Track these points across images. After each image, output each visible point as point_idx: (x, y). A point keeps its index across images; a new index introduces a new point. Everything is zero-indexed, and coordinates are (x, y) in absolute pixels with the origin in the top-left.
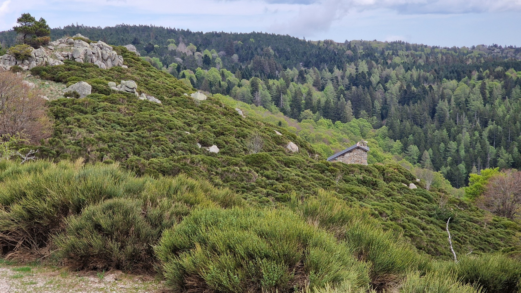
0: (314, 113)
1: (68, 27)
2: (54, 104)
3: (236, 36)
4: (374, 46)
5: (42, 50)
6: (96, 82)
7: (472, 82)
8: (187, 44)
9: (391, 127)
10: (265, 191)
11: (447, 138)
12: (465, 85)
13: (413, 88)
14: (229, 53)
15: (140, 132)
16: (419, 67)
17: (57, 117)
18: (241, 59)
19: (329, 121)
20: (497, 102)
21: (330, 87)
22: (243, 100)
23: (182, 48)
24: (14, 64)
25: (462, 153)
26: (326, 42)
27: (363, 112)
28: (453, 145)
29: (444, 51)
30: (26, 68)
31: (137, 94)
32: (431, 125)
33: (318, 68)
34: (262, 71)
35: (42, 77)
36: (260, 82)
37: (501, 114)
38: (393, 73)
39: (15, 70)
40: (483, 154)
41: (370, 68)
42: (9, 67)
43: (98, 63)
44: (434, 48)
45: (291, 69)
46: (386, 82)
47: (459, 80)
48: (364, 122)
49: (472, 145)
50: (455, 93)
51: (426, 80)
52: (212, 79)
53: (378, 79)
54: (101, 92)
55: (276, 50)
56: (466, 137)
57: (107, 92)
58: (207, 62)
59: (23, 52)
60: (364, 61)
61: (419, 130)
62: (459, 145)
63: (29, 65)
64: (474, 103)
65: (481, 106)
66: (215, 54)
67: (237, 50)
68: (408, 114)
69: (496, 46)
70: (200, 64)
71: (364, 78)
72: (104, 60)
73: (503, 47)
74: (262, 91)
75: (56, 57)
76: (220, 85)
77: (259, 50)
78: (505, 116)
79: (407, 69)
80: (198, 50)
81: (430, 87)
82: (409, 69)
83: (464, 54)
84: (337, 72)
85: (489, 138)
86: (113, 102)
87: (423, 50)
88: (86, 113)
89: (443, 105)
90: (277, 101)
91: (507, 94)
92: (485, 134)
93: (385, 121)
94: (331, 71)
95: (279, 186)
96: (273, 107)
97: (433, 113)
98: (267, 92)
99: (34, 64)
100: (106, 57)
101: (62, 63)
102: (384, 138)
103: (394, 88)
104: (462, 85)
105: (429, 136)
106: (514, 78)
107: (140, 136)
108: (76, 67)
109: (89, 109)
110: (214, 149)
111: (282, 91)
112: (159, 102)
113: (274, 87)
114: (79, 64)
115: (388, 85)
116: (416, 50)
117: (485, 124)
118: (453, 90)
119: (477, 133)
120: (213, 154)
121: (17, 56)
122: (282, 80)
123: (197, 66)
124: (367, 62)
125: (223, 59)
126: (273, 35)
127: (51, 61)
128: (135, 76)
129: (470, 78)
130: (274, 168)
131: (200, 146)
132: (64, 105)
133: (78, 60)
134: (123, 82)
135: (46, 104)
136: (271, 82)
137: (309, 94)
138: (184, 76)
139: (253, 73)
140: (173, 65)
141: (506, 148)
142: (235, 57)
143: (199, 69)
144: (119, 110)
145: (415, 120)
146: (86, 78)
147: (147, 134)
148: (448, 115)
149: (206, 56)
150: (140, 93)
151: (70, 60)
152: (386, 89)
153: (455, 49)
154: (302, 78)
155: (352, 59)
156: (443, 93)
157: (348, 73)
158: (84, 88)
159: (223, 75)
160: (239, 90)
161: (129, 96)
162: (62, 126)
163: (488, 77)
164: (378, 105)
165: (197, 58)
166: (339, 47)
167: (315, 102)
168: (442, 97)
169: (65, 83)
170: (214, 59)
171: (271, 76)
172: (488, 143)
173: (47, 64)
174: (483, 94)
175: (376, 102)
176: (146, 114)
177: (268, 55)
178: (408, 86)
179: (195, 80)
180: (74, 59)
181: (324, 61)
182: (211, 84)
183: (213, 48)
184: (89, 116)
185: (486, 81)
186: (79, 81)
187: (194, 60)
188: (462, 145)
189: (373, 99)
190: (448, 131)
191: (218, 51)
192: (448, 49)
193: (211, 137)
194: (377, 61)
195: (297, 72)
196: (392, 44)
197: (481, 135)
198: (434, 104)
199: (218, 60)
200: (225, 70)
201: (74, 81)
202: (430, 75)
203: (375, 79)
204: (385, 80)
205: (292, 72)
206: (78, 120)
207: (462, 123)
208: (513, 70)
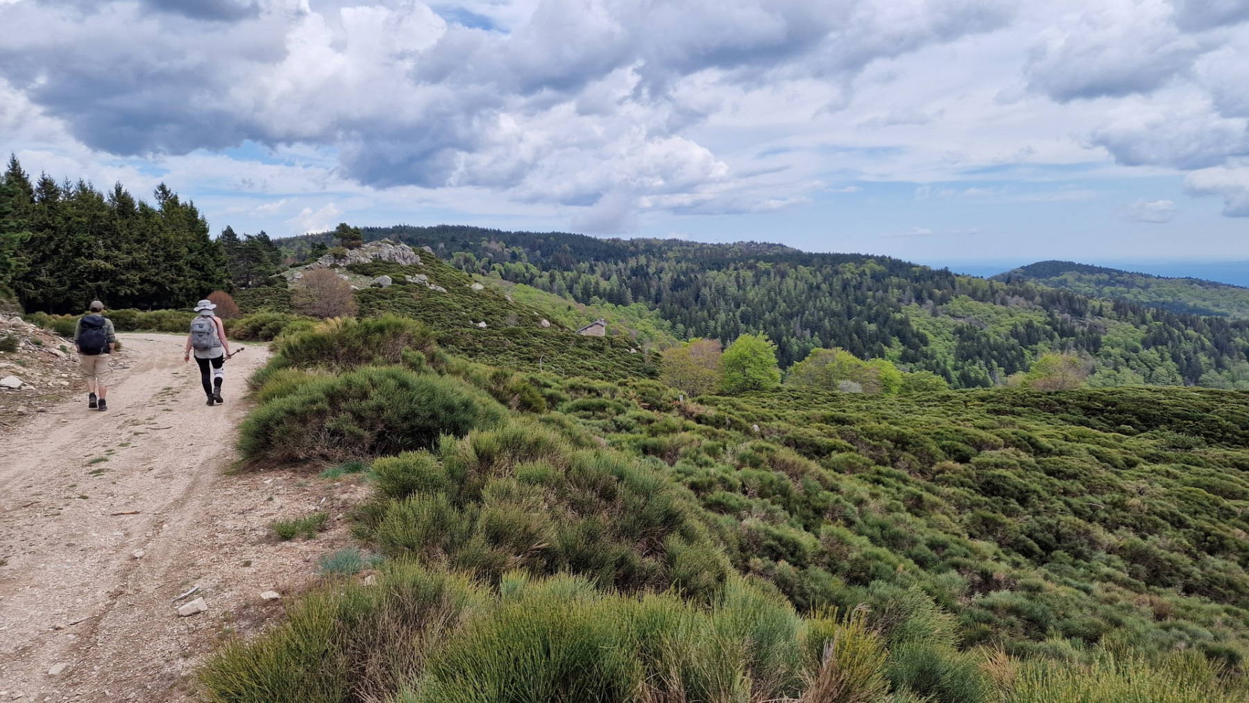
0: (601, 298)
1: (396, 227)
2: (362, 292)
3: (539, 235)
4: (654, 242)
5: (356, 251)
6: (397, 276)
7: (729, 272)
8: (497, 242)
9: (663, 309)
10: (513, 353)
11: (707, 318)
12: (724, 275)
13: (682, 277)
14: (533, 249)
15: (426, 313)
16: (688, 260)
17: (363, 302)
18: (543, 255)
19: (613, 305)
20: (748, 289)
21: (614, 277)
22: (544, 289)
23: (494, 246)
24: (333, 262)
25: (719, 329)
26: (614, 240)
27: (641, 297)
28: (712, 323)
29: (710, 247)
30: (342, 264)
31: (427, 284)
32: (695, 308)
33: (606, 262)
34: (560, 265)
35: (355, 272)
36: (558, 274)
37: (751, 298)
38: (666, 265)
39: (333, 266)
40: (735, 330)
41: (648, 262)
42: (329, 265)
43: (400, 261)
44: (702, 244)
45: (584, 262)
46: (661, 272)
47: (719, 270)
48: (641, 305)
49: (727, 323)
50: (716, 281)
51: (693, 271)
52: (517, 271)
53: (654, 270)
54: (399, 283)
55: (572, 246)
56: (722, 316)
57: (405, 283)
58: (514, 257)
59: (340, 253)
60: (643, 256)
61: (685, 311)
62: (717, 323)
63: (344, 263)
64: (730, 289)
65: (736, 292)
66: (522, 250)
67: (540, 248)
68: (677, 299)
69: (752, 242)
70: (509, 259)
71: (643, 269)
72: (405, 259)
73: (759, 243)
74: (559, 281)
75: (366, 257)
76: (524, 277)
77: (558, 247)
78: (754, 299)
79: (678, 262)
80: (506, 247)
81: (696, 276)
82: (679, 262)
83: (727, 250)
84: (621, 265)
85: (741, 317)
86: (408, 291)
87: (693, 246)
88: (386, 299)
89: (705, 291)
90: (570, 289)
91: (757, 282)
92: (738, 314)
93: (658, 305)
94: (616, 264)
95: (525, 350)
96: (567, 294)
97: (697, 297)
98: (562, 282)
99: (349, 262)
100: (406, 256)
101: (371, 261)
102: (657, 318)
103: (667, 277)
104: (722, 275)
105: (693, 316)
106: (763, 269)
107: (425, 315)
108: (381, 264)
109: (388, 296)
110: (483, 325)
111: (574, 281)
112: (445, 290)
113: (568, 278)
114: (384, 262)
115: (662, 275)
116: (688, 246)
117: (738, 306)
118: (714, 279)
119: (731, 314)
120: (481, 329)
121: (336, 256)
122: (575, 272)
123: (505, 260)
124: (646, 257)
125: (528, 255)
126: (570, 235)
127: (362, 259)
128: (428, 271)
129: (728, 269)
130: (524, 337)
131: (471, 322)
132: (370, 293)
133: (383, 259)
134: (417, 275)
135: (356, 292)
136: (566, 274)
137: (597, 283)
138: (494, 269)
139: (553, 267)
140: (485, 260)
141: (754, 326)
142: (538, 252)
143: (507, 263)
144: (412, 296)
145: (683, 304)
146: (388, 273)
147: (432, 314)
148: (709, 298)
149: (513, 252)
150: (430, 284)
151: (377, 259)
152: (660, 279)
153: (719, 245)
154: (592, 271)
155: (634, 254)
156: (705, 281)
157: (630, 266)
158: (386, 280)
159: (527, 268)
160: (540, 281)
161: (421, 286)
162: (366, 308)
163: (743, 268)
164: (653, 291)
165: (506, 253)
166: (624, 244)
167: (601, 290)
168: (705, 285)
169: (372, 276)
170: (520, 254)
171: (567, 269)
172: (740, 321)
173: (359, 262)
174: (737, 281)
175: (651, 289)
176: (433, 299)
177: (565, 251)
178: (678, 276)
179: (503, 272)
180: (380, 257)
181: (610, 256)
182: (517, 276)
183: (520, 245)
184: (389, 301)
185: (741, 271)
186: (383, 274)
187: (503, 256)
188: (719, 324)
189: (649, 286)
190: (709, 312)
191: (524, 248)
192: (714, 245)
193: (481, 316)
194: (654, 256)
195: (588, 265)
196: (670, 241)
197: (734, 315)
198: (699, 290)
199: (524, 255)
200: (529, 264)
201: (379, 275)
202: (696, 267)
203: (651, 270)
204: (661, 271)
205: (584, 265)
206: (379, 304)
207: (720, 305)
208: (762, 262)
